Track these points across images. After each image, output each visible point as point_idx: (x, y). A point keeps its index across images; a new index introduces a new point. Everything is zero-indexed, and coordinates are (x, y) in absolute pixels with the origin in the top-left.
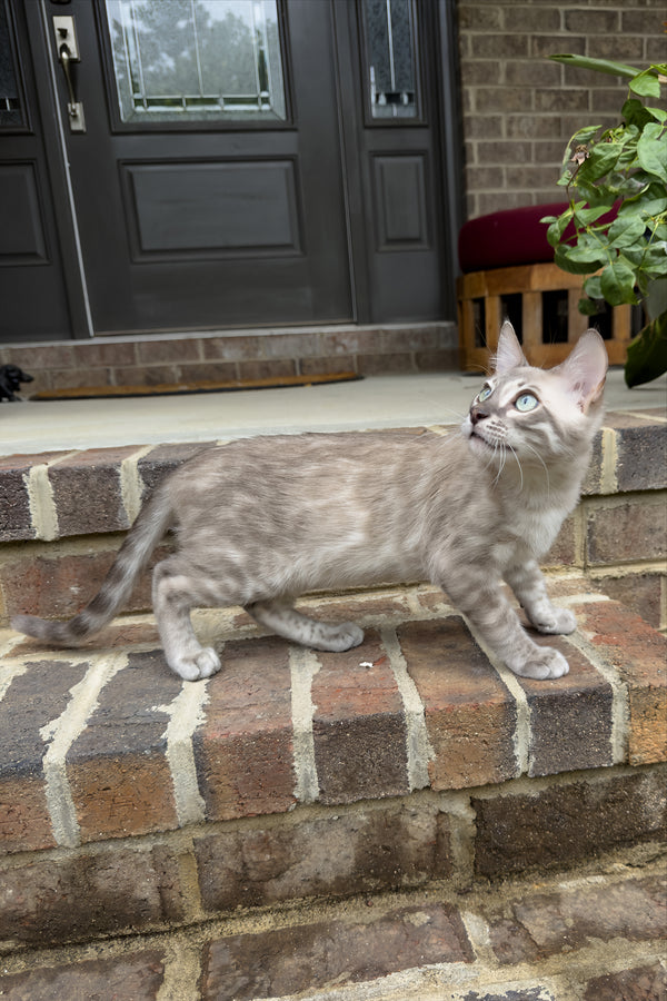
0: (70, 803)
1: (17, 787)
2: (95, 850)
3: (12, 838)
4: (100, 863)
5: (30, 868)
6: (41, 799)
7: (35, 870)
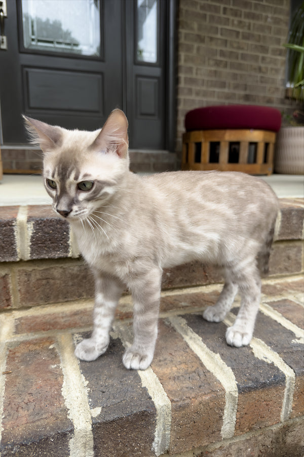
0: (291, 397)
1: (274, 391)
2: (291, 422)
3: (263, 419)
4: (290, 429)
5: (261, 435)
6: (281, 397)
7: (262, 436)
